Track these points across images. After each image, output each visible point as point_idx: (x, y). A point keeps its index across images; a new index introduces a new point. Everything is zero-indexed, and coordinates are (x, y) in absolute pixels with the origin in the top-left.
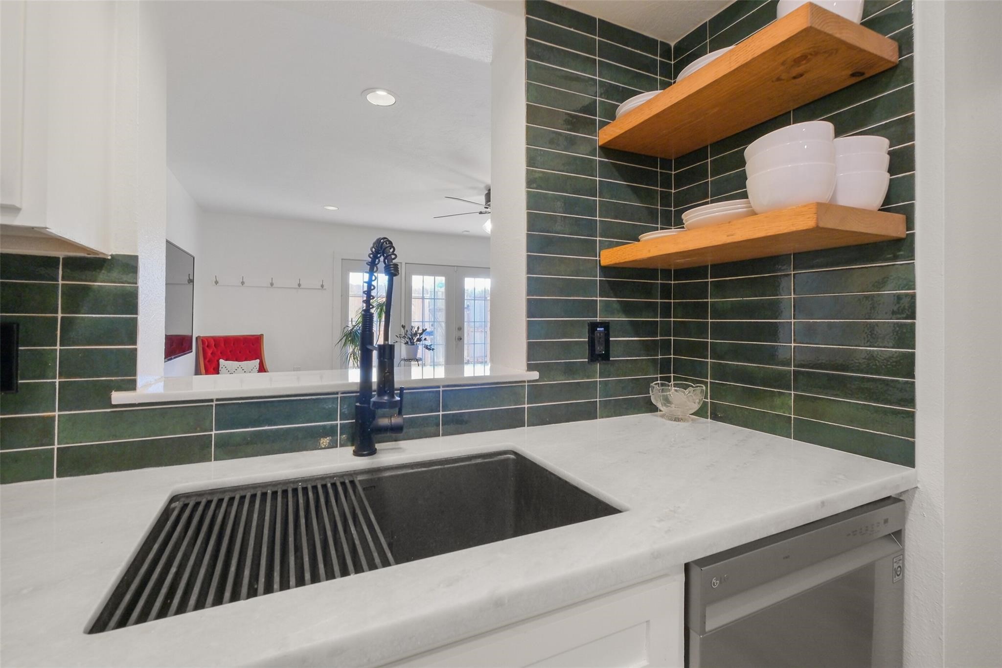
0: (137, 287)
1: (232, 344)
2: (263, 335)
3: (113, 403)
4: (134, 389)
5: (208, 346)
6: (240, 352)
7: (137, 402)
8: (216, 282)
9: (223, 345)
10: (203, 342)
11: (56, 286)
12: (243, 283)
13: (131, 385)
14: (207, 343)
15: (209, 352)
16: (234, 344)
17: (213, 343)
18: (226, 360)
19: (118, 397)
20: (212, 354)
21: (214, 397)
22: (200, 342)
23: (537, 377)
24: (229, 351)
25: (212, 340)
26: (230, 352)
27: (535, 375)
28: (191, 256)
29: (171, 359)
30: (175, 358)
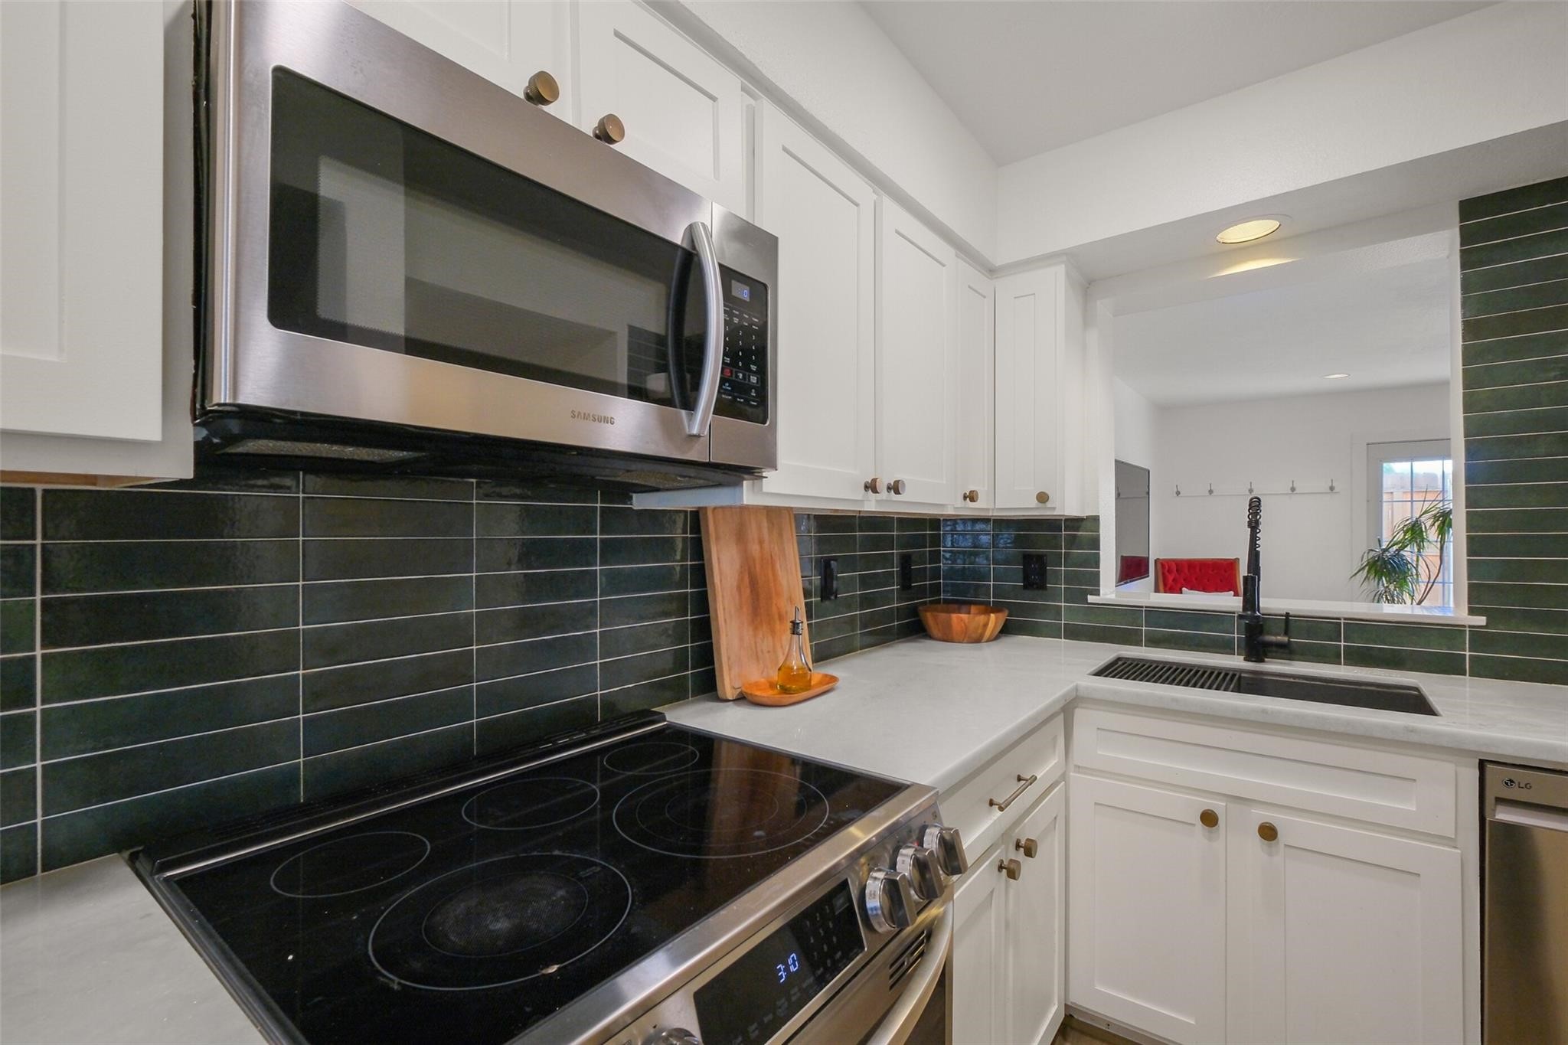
0: (1099, 535)
1: (1198, 570)
2: (1238, 559)
3: (1089, 601)
4: (1099, 595)
5: (1168, 571)
6: (1208, 581)
7: (1101, 602)
8: (1178, 493)
9: (1186, 571)
10: (1163, 565)
11: (1061, 535)
12: (1211, 492)
13: (1097, 593)
14: (1167, 567)
15: (1170, 578)
16: (1200, 570)
17: (1174, 568)
18: (1191, 589)
19: (1091, 599)
20: (1174, 580)
21: (1143, 605)
22: (1159, 566)
23: (1484, 624)
24: (1194, 579)
25: (1174, 564)
26: (1196, 579)
27: (1481, 621)
28: (1145, 469)
29: (1127, 583)
30: (1131, 582)
